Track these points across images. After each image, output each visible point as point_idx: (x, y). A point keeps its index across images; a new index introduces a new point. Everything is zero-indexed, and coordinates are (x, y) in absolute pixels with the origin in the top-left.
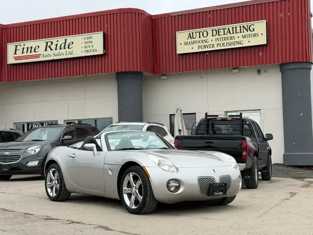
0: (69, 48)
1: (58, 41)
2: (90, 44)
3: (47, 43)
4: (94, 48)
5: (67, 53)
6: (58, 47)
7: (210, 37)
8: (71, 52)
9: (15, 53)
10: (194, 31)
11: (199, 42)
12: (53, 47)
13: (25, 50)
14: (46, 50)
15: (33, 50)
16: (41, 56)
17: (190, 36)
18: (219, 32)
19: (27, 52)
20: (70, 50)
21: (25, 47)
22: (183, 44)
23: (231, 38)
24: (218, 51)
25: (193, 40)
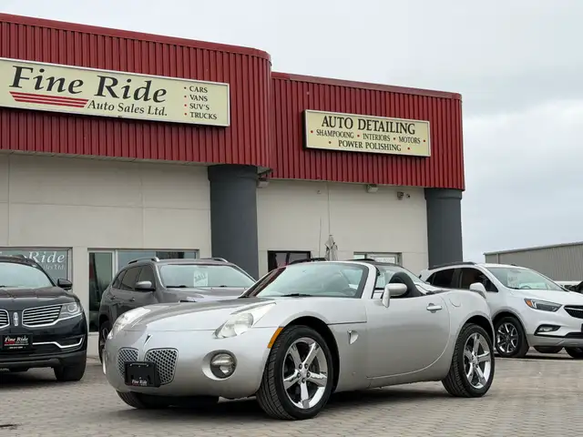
0: (155, 100)
1: (129, 81)
2: (201, 102)
3: (103, 79)
4: (210, 112)
5: (153, 110)
6: (131, 93)
7: (355, 130)
8: (160, 109)
9: (16, 84)
10: (333, 114)
11: (340, 134)
12: (119, 90)
13: (45, 83)
14: (100, 93)
15: (66, 86)
16: (88, 103)
17: (327, 122)
18: (368, 125)
19: (49, 89)
20: (160, 106)
21: (46, 76)
22: (315, 132)
23: (385, 138)
24: (367, 154)
25: (330, 129)
